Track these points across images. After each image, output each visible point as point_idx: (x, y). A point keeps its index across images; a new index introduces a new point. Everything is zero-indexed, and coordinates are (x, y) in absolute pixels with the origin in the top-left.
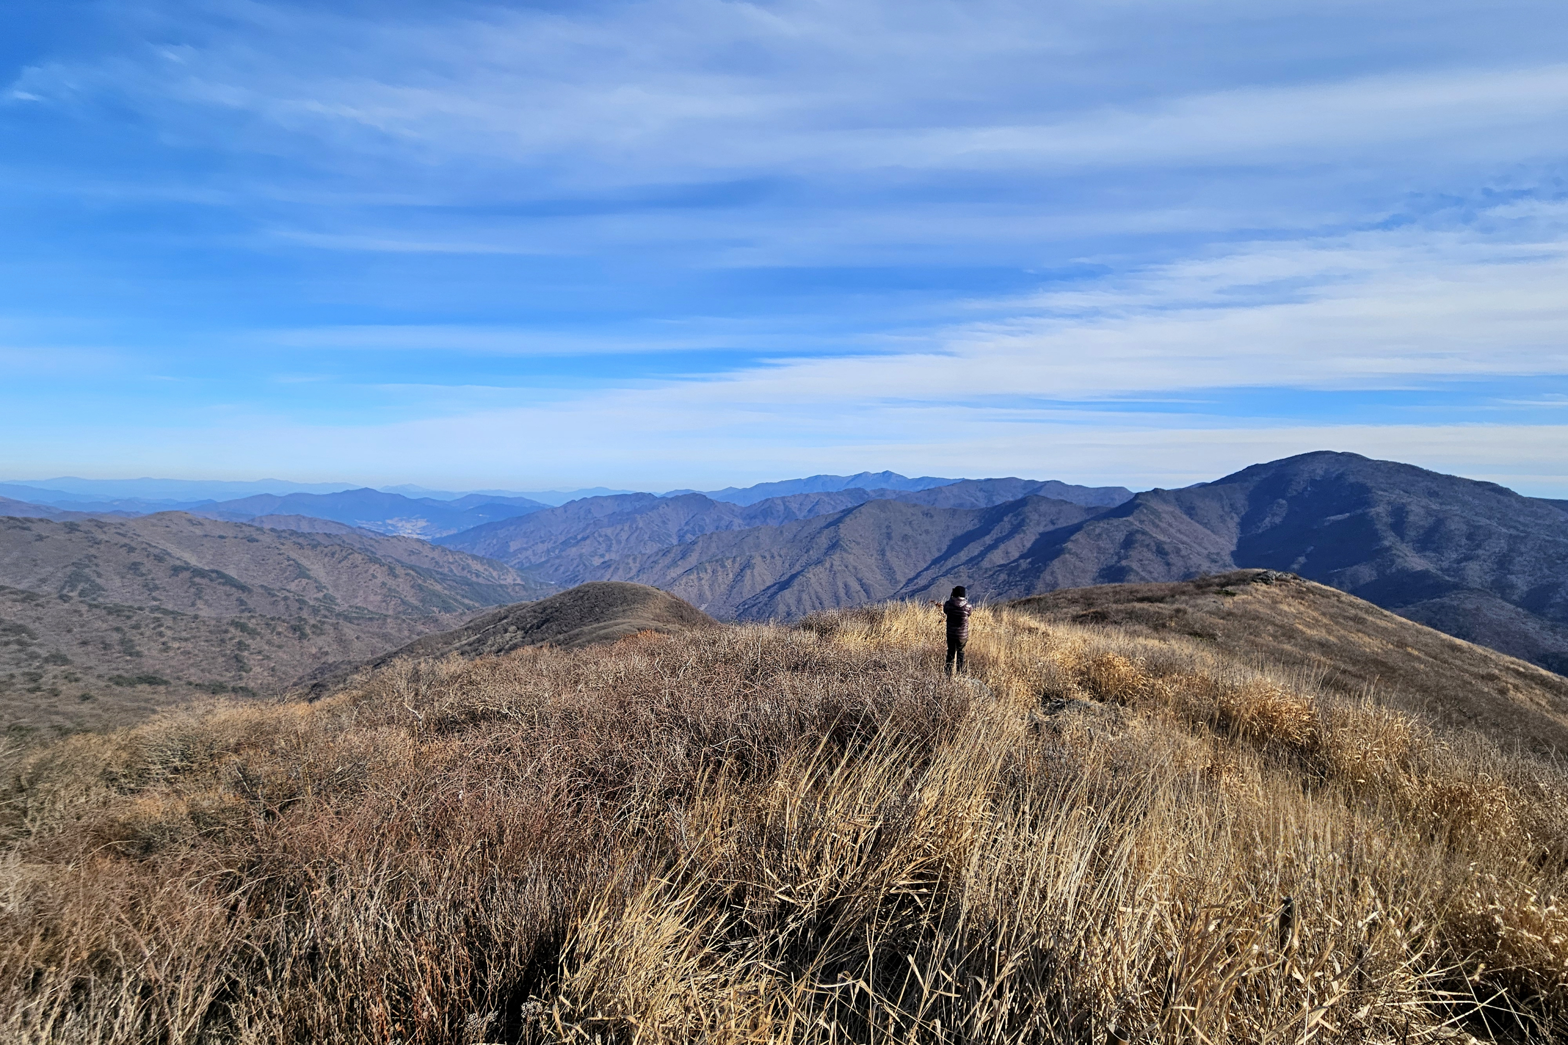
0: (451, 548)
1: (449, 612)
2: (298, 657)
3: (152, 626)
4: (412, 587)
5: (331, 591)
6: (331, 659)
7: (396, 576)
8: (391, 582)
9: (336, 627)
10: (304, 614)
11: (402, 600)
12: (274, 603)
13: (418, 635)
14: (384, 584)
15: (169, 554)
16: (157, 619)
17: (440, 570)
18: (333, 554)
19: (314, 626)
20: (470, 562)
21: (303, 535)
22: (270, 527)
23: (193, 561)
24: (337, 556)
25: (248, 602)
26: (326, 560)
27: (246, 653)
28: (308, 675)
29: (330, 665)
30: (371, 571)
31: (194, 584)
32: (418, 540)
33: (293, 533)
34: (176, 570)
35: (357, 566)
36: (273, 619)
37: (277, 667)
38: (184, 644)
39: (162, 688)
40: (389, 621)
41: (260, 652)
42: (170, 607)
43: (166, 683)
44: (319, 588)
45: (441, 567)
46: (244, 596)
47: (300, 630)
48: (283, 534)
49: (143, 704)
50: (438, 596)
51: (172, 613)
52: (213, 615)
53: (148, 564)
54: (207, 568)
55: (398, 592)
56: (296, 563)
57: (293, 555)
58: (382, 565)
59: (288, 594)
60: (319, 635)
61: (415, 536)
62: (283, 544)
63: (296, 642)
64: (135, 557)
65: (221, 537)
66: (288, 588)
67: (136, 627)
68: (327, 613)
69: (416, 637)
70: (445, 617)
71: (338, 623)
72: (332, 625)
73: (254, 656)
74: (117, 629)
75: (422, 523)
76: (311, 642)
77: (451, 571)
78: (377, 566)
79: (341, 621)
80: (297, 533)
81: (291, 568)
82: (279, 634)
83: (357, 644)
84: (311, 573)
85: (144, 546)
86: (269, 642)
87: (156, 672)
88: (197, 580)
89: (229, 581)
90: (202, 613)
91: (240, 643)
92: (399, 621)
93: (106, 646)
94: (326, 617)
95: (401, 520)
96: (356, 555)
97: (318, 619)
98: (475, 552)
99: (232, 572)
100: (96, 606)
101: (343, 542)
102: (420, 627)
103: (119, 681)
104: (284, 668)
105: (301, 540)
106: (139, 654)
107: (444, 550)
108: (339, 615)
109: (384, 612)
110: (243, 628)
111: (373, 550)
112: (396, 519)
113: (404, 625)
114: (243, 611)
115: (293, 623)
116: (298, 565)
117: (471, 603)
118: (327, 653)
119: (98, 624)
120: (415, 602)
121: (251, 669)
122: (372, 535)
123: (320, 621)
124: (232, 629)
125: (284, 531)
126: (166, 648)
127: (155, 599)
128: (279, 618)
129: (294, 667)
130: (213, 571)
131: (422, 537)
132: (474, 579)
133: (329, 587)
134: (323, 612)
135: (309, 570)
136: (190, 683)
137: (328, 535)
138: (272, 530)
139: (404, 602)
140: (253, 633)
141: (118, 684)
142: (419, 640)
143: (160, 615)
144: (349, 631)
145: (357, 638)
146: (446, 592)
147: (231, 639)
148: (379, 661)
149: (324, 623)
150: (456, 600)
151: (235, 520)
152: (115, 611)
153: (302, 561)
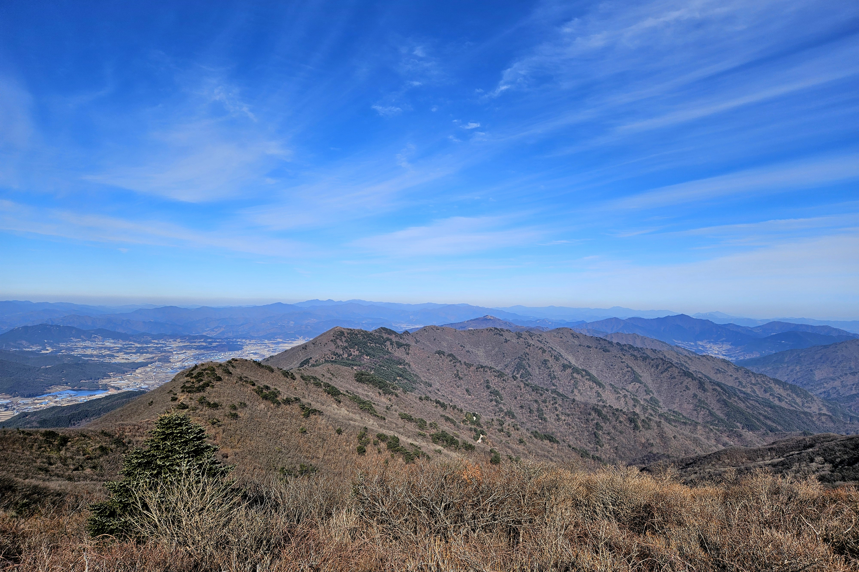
0: (754, 371)
1: (752, 430)
2: (632, 443)
3: (552, 402)
4: (718, 401)
5: (656, 395)
6: (655, 451)
7: (705, 390)
8: (700, 394)
9: (659, 424)
10: (637, 410)
11: (710, 411)
12: (618, 399)
13: (724, 445)
14: (695, 396)
15: (561, 356)
16: (554, 398)
17: (744, 390)
18: (657, 366)
19: (643, 420)
20: (773, 385)
21: (637, 349)
22: (616, 342)
23: (573, 362)
24: (660, 368)
25: (603, 395)
26: (653, 370)
27: (600, 432)
28: (639, 459)
29: (655, 455)
30: (685, 384)
31: (573, 378)
32: (724, 361)
33: (631, 347)
34: (565, 367)
35: (674, 378)
36: (617, 410)
37: (619, 448)
38: (567, 418)
39: (555, 445)
40: (699, 427)
41: (608, 434)
42: (561, 391)
43: (558, 442)
44: (647, 392)
45: (744, 387)
46: (600, 390)
47: (634, 422)
48: (625, 348)
49: (546, 453)
50: (742, 413)
51: (562, 395)
52: (583, 400)
53: (551, 361)
54: (580, 368)
55: (706, 404)
56: (632, 370)
57: (631, 364)
58: (694, 379)
59: (626, 393)
60: (647, 429)
61: (721, 357)
62: (624, 355)
63: (632, 432)
64: (546, 356)
65: (589, 347)
66: (627, 388)
67: (544, 402)
68: (653, 413)
69: (721, 447)
70: (748, 435)
71: (660, 422)
72: (656, 422)
73: (605, 436)
74: (536, 401)
75: (727, 346)
76: (641, 432)
77: (754, 392)
78: (690, 379)
79: (662, 421)
80: (633, 347)
81: (629, 374)
82: (621, 422)
83: (674, 443)
84: (642, 380)
85: (550, 349)
86: (614, 427)
87: (553, 433)
88: (575, 375)
89: (592, 379)
90: (577, 398)
91: (597, 424)
92: (707, 430)
93: (531, 411)
94: (651, 415)
95: (710, 342)
96: (674, 368)
97: (646, 415)
98: (777, 377)
99: (594, 373)
100: (528, 385)
101: (665, 357)
102: (725, 439)
103: (535, 434)
104: (623, 449)
105: (635, 353)
106: (545, 420)
107: (747, 372)
108: (661, 416)
109: (696, 420)
110: (599, 413)
111: (687, 365)
112: (706, 341)
113: (712, 434)
114: (599, 401)
115: (629, 416)
116: (634, 372)
117: (775, 425)
118: (652, 445)
119: (528, 396)
120: (722, 416)
121: (603, 445)
122: (686, 353)
123: (647, 418)
124: (593, 413)
125: (625, 345)
126: (558, 420)
127: (554, 385)
128: (621, 410)
129: (630, 450)
130: (583, 370)
131: (727, 359)
132: (777, 402)
133: (654, 391)
134: (650, 411)
135: (641, 377)
136: (570, 446)
137: (654, 351)
138: (618, 344)
139: (711, 414)
140: (605, 419)
141: (535, 437)
142: (725, 450)
143: (556, 396)
144: (669, 430)
145: (674, 437)
146: (748, 410)
147: (592, 420)
148: (691, 461)
149: (650, 420)
150: (758, 420)
151: (596, 335)
152: (535, 389)
153: (636, 369)
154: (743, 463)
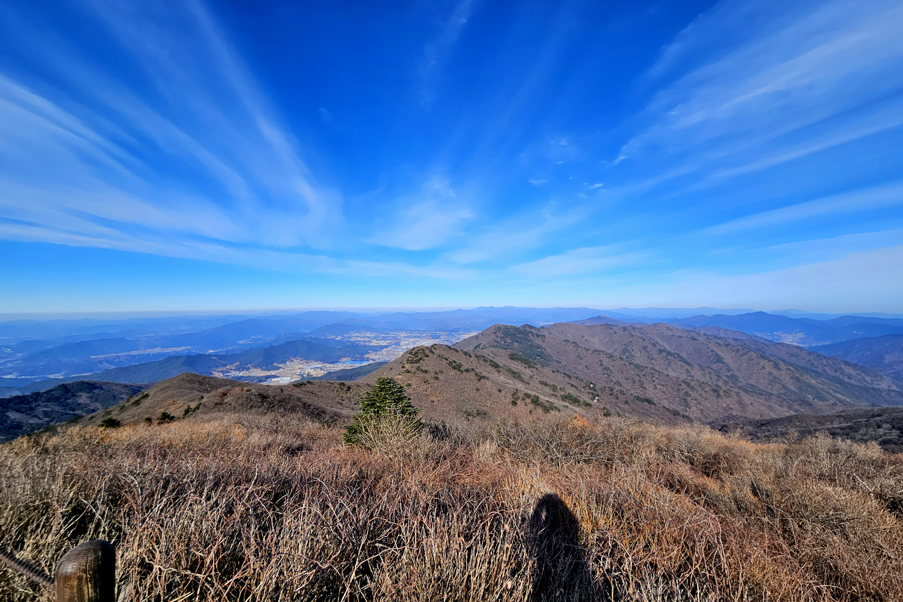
0: (826, 355)
1: (821, 400)
2: (716, 407)
3: (650, 376)
4: (791, 378)
5: (736, 373)
6: (734, 413)
7: (779, 369)
8: (775, 372)
9: (738, 394)
10: (720, 383)
11: (783, 385)
12: (704, 375)
13: (795, 411)
14: (770, 373)
15: (658, 343)
16: (652, 373)
17: (815, 369)
18: (738, 351)
19: (725, 391)
20: (843, 366)
21: (720, 338)
22: (703, 333)
23: (668, 348)
24: (740, 352)
25: (691, 372)
26: (734, 354)
27: (689, 399)
28: (721, 419)
29: (734, 416)
30: (761, 364)
31: (667, 359)
32: (798, 347)
33: (715, 337)
34: (661, 351)
35: (752, 360)
36: (703, 383)
37: (704, 410)
38: (662, 388)
39: (653, 406)
40: (773, 397)
41: (696, 400)
42: (657, 368)
43: (655, 404)
44: (729, 370)
45: (816, 367)
46: (689, 368)
47: (717, 392)
48: (710, 337)
49: (646, 411)
50: (813, 387)
51: (658, 371)
52: (675, 375)
53: (650, 347)
54: (673, 352)
55: (781, 380)
56: (716, 353)
57: (715, 349)
58: (769, 361)
59: (711, 371)
60: (728, 397)
61: (795, 344)
62: (710, 342)
63: (715, 399)
64: (646, 343)
65: (680, 337)
66: (712, 367)
67: (645, 375)
68: (733, 385)
69: (793, 413)
70: (818, 404)
71: (739, 392)
72: (736, 393)
73: (693, 401)
74: (638, 375)
75: (801, 335)
76: (723, 400)
77: (825, 371)
78: (766, 361)
79: (741, 392)
80: (717, 337)
81: (713, 356)
82: (706, 391)
83: (750, 408)
84: (725, 361)
85: (649, 338)
86: (700, 395)
87: (651, 398)
88: (669, 357)
89: (682, 360)
90: (670, 374)
91: (686, 392)
92: (781, 399)
93: (634, 382)
94: (732, 387)
95: (785, 333)
96: (752, 353)
97: (728, 387)
98: (848, 359)
99: (684, 355)
100: (631, 364)
101: (745, 344)
102: (797, 407)
103: (638, 398)
104: (708, 411)
105: (719, 341)
106: (645, 388)
107: (819, 356)
108: (740, 388)
109: (771, 392)
110: (688, 385)
111: (764, 350)
112: (781, 332)
113: (784, 403)
114: (688, 376)
115: (713, 387)
116: (718, 355)
117: (844, 397)
118: (732, 409)
119: (631, 371)
120: (794, 389)
121: (691, 408)
122: (763, 341)
123: (728, 389)
124: (683, 385)
125: (710, 335)
126: (656, 388)
127: (652, 364)
128: (707, 383)
129: (713, 412)
130: (676, 354)
131: (801, 345)
132: (846, 380)
133: (734, 370)
134: (731, 384)
135: (723, 358)
136: (664, 407)
137: (735, 340)
138: (705, 334)
139: (784, 387)
140: (693, 389)
141: (638, 400)
142: (796, 415)
143: (654, 372)
144: (746, 398)
145: (751, 404)
146: (819, 385)
147: (682, 389)
148: (765, 422)
149: (731, 390)
150: (829, 393)
151: (686, 328)
152: (637, 367)
153: (720, 353)
154: (812, 426)
